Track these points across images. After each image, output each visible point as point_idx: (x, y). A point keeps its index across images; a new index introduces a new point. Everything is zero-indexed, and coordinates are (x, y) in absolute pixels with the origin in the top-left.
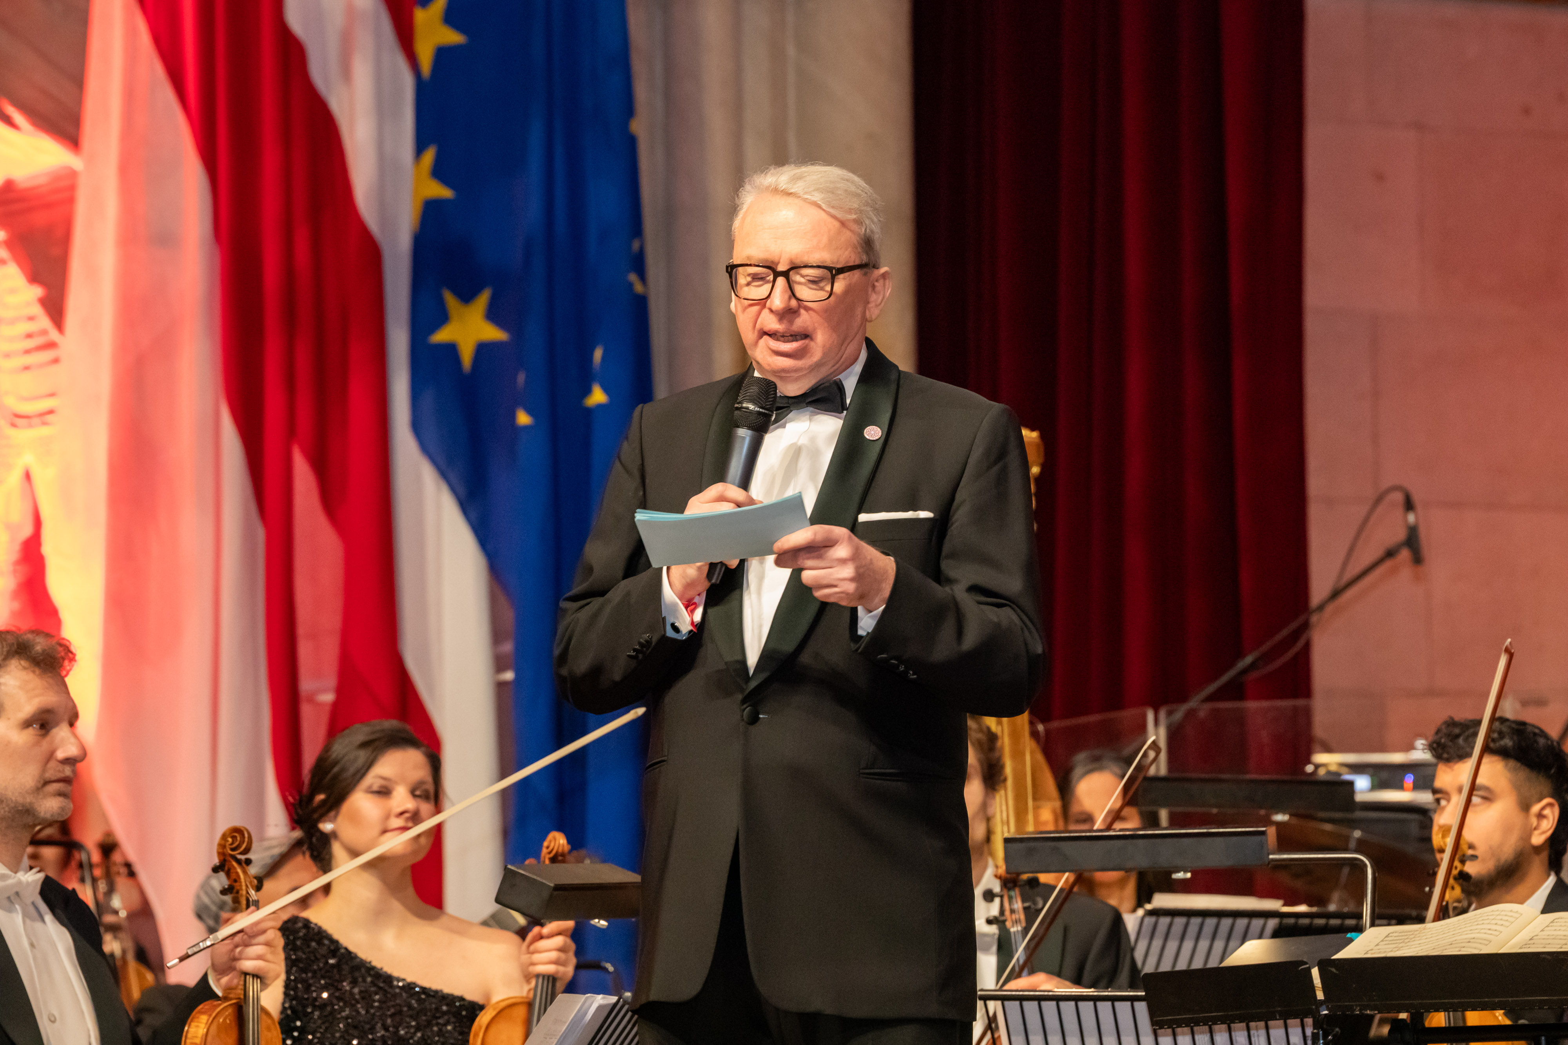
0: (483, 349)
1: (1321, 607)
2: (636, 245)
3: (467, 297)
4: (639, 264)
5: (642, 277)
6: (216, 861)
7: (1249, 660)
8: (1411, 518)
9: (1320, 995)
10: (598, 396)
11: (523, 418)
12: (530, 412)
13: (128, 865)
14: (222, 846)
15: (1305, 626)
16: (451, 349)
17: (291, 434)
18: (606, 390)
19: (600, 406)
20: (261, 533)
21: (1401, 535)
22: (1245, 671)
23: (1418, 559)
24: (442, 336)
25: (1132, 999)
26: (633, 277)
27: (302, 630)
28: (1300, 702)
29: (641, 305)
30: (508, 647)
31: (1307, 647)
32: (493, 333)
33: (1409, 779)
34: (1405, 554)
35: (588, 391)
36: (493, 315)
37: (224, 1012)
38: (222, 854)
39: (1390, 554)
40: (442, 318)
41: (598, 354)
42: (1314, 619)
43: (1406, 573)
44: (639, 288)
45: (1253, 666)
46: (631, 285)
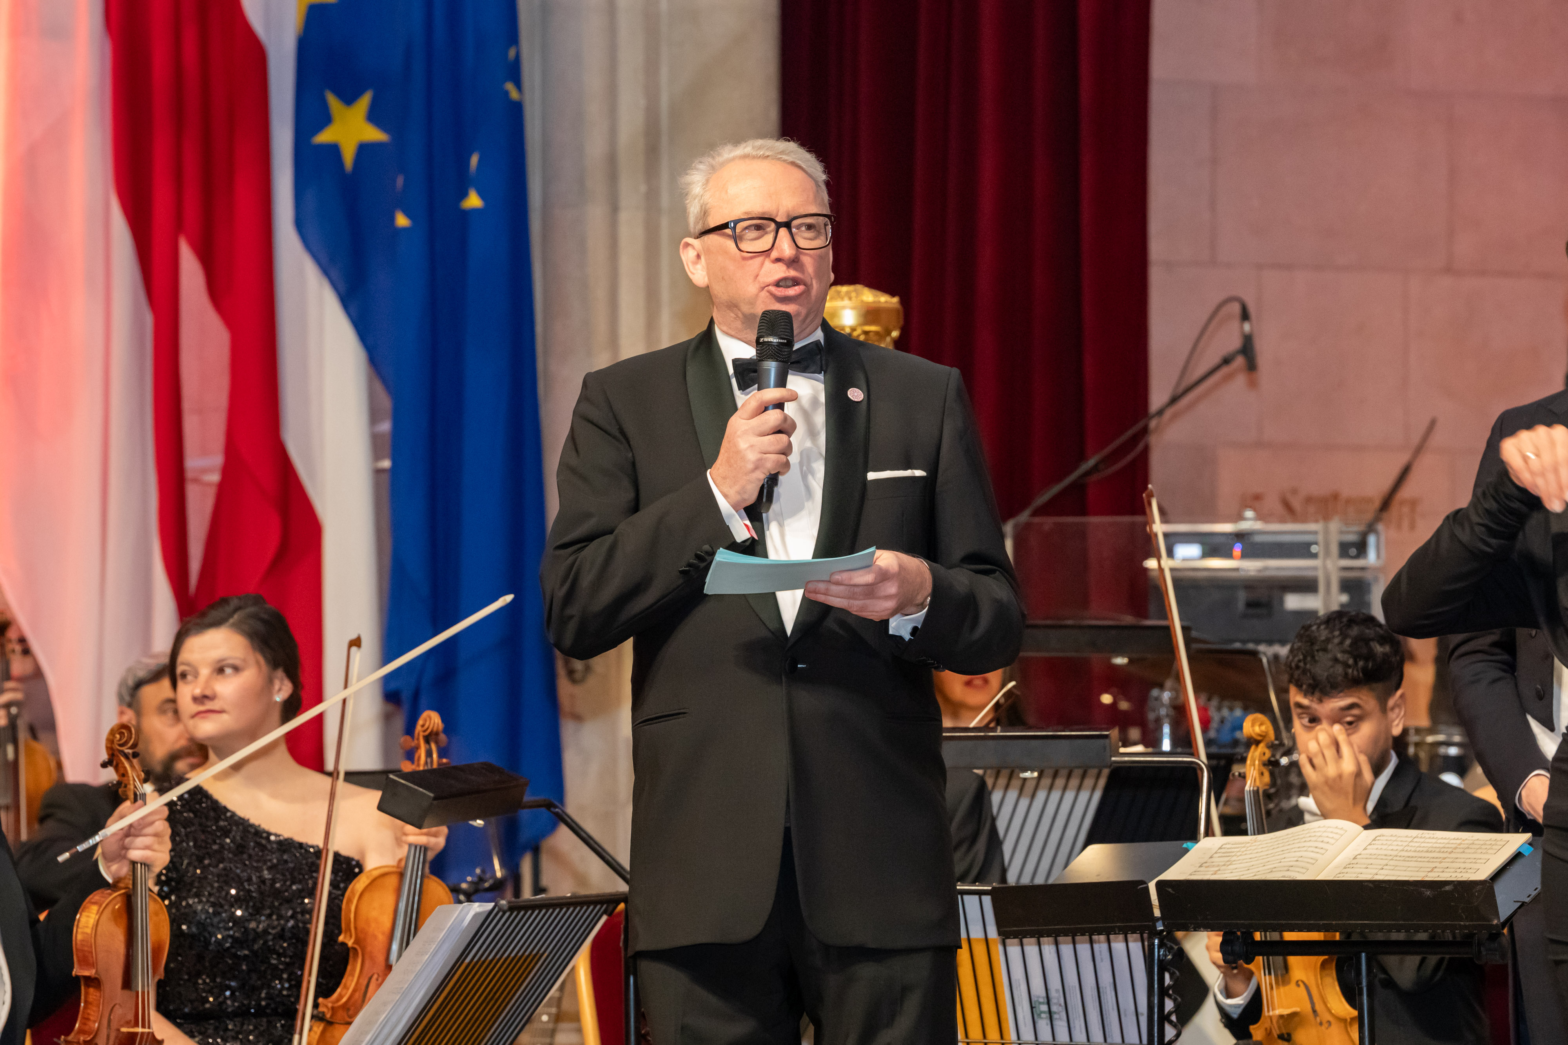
0: (364, 149)
1: (1160, 412)
2: (512, 53)
3: (349, 100)
4: (514, 73)
5: (518, 85)
6: (104, 756)
7: (1091, 462)
8: (1247, 327)
9: (1157, 913)
10: (473, 201)
11: (402, 221)
12: (408, 215)
13: (22, 640)
14: (110, 741)
15: (1145, 431)
16: (334, 150)
17: (178, 228)
18: (482, 195)
19: (475, 211)
20: (149, 319)
21: (1235, 343)
22: (1088, 473)
23: (1252, 366)
24: (324, 137)
25: (980, 893)
26: (510, 87)
27: (187, 405)
28: (1139, 519)
29: (516, 111)
30: (385, 426)
31: (1146, 451)
32: (374, 135)
33: (1237, 550)
34: (1240, 361)
35: (464, 195)
36: (374, 117)
37: (113, 900)
38: (111, 750)
39: (1226, 361)
40: (325, 119)
41: (474, 160)
42: (1153, 424)
43: (1241, 380)
44: (514, 95)
45: (1095, 469)
46: (507, 93)
